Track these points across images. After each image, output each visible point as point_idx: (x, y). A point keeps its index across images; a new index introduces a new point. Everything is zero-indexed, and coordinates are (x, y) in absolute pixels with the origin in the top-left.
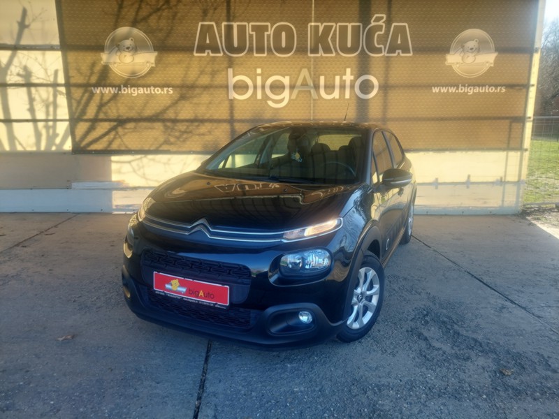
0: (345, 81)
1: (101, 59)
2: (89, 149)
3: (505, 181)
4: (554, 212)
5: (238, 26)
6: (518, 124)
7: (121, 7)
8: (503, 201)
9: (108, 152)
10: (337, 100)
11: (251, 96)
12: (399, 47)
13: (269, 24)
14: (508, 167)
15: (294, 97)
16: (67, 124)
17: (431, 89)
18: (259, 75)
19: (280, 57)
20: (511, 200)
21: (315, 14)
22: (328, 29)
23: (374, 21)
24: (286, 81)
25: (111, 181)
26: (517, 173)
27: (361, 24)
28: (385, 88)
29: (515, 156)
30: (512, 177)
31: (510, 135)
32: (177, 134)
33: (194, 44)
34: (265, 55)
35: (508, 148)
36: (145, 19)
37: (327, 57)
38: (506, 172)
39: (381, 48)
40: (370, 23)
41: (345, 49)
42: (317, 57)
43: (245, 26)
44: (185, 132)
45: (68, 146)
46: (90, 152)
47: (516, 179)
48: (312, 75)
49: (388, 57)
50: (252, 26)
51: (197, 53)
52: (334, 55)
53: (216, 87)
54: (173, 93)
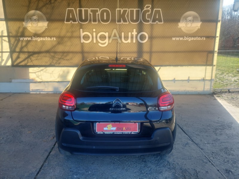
1: (23, 25)
2: (19, 65)
3: (205, 79)
4: (227, 93)
5: (84, 10)
6: (211, 54)
8: (204, 88)
9: (27, 66)
10: (130, 43)
11: (91, 41)
12: (157, 20)
13: (98, 9)
14: (206, 73)
16: (8, 54)
17: (172, 38)
18: (94, 32)
19: (104, 24)
20: (208, 88)
21: (119, 4)
22: (125, 12)
23: (146, 8)
24: (107, 34)
25: (29, 79)
26: (210, 76)
27: (140, 9)
28: (151, 38)
29: (209, 68)
30: (208, 77)
31: (207, 59)
32: (57, 59)
33: (65, 18)
34: (97, 23)
35: (206, 65)
37: (125, 24)
38: (205, 75)
39: (149, 20)
40: (144, 9)
41: (133, 20)
42: (120, 24)
43: (88, 10)
45: (9, 63)
46: (20, 66)
47: (210, 78)
48: (118, 32)
49: (152, 24)
50: (91, 10)
51: (66, 22)
52: (128, 23)
53: (75, 37)
54: (56, 40)
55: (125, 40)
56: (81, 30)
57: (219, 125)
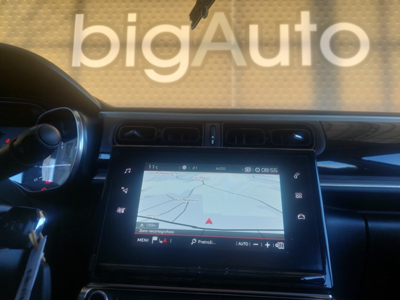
0: (299, 34)
10: (285, 68)
11: (115, 62)
15: (198, 60)
18: (132, 24)
55: (264, 54)
56: (80, 18)
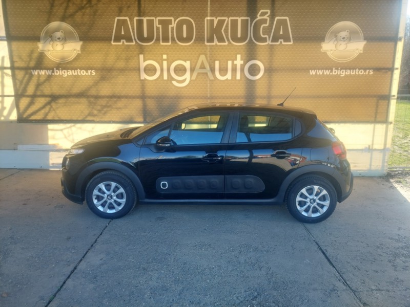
0: (236, 65)
1: (38, 48)
2: (31, 118)
3: (372, 149)
5: (147, 20)
6: (383, 101)
7: (52, 6)
8: (371, 165)
9: (45, 121)
10: (230, 80)
11: (159, 77)
12: (281, 37)
13: (172, 18)
14: (375, 137)
15: (194, 77)
16: (13, 99)
17: (309, 72)
18: (165, 60)
19: (182, 46)
20: (377, 164)
21: (211, 10)
22: (221, 23)
23: (260, 16)
24: (187, 65)
25: (48, 144)
26: (383, 142)
27: (249, 18)
28: (269, 71)
29: (380, 128)
30: (379, 145)
31: (377, 110)
32: (99, 108)
33: (112, 35)
34: (170, 44)
35: (375, 121)
36: (72, 15)
37: (221, 46)
38: (373, 141)
39: (266, 38)
40: (257, 17)
41: (235, 39)
42: (213, 46)
43: (153, 20)
44: (106, 106)
45: (14, 116)
46: (31, 121)
47: (382, 147)
48: (209, 60)
49: (271, 45)
50: (159, 20)
51: (114, 42)
53: (130, 70)
54: (96, 75)
55: (221, 75)
56: (141, 56)
57: (400, 245)
